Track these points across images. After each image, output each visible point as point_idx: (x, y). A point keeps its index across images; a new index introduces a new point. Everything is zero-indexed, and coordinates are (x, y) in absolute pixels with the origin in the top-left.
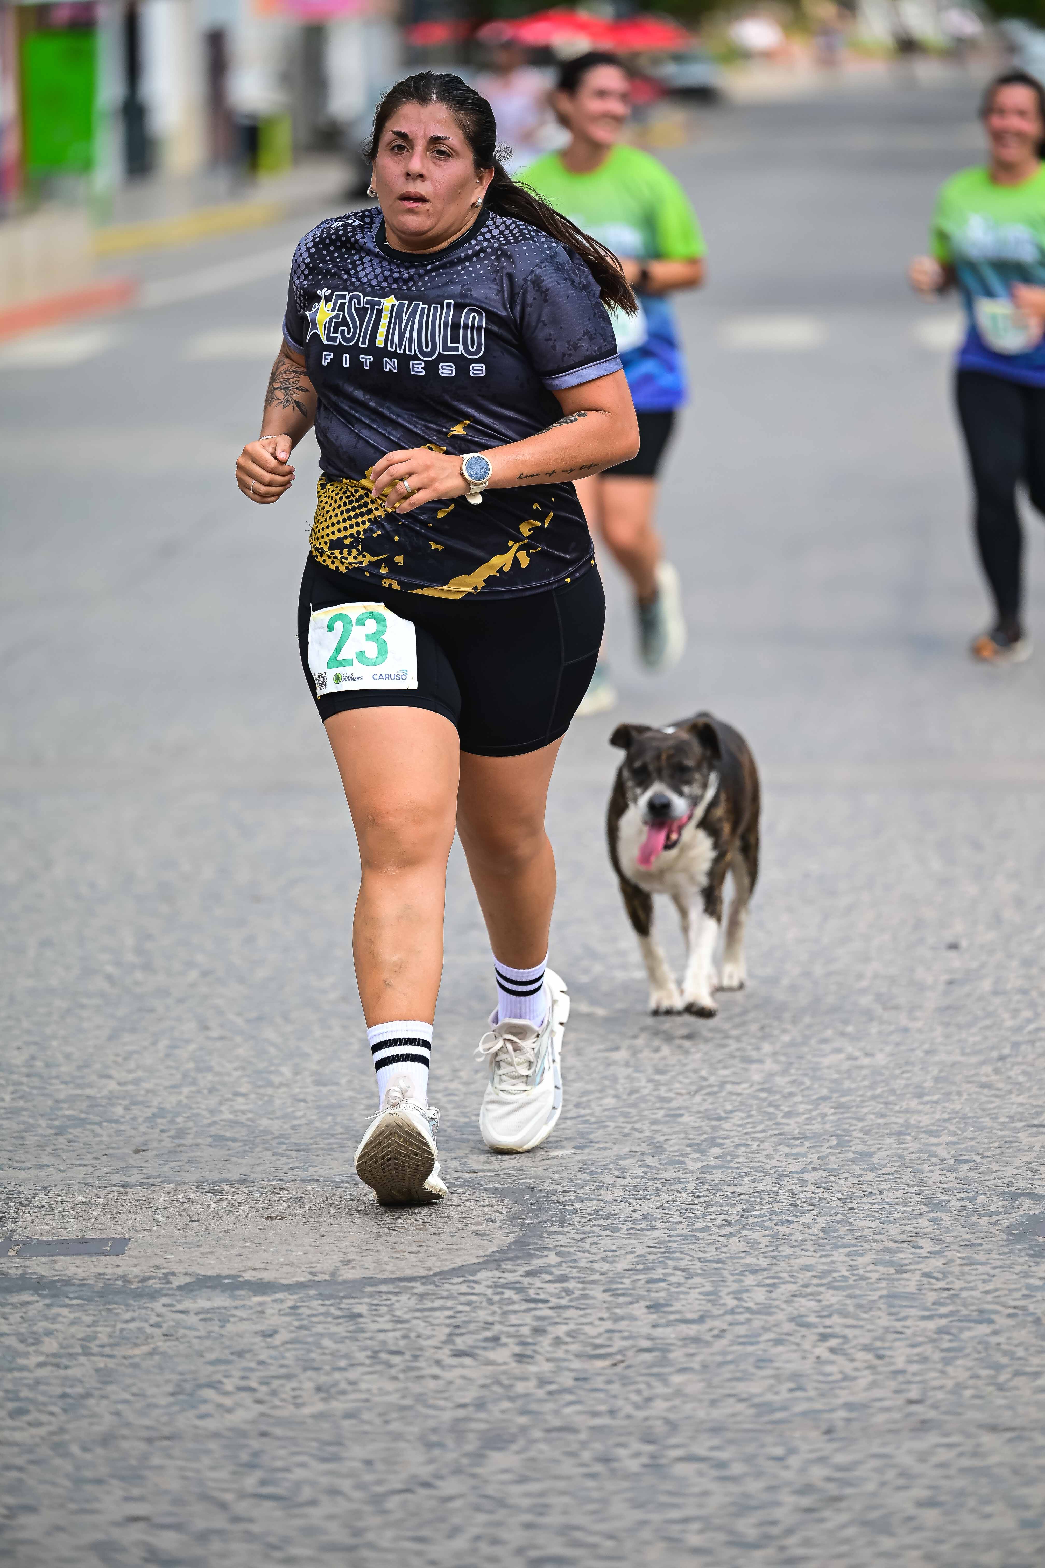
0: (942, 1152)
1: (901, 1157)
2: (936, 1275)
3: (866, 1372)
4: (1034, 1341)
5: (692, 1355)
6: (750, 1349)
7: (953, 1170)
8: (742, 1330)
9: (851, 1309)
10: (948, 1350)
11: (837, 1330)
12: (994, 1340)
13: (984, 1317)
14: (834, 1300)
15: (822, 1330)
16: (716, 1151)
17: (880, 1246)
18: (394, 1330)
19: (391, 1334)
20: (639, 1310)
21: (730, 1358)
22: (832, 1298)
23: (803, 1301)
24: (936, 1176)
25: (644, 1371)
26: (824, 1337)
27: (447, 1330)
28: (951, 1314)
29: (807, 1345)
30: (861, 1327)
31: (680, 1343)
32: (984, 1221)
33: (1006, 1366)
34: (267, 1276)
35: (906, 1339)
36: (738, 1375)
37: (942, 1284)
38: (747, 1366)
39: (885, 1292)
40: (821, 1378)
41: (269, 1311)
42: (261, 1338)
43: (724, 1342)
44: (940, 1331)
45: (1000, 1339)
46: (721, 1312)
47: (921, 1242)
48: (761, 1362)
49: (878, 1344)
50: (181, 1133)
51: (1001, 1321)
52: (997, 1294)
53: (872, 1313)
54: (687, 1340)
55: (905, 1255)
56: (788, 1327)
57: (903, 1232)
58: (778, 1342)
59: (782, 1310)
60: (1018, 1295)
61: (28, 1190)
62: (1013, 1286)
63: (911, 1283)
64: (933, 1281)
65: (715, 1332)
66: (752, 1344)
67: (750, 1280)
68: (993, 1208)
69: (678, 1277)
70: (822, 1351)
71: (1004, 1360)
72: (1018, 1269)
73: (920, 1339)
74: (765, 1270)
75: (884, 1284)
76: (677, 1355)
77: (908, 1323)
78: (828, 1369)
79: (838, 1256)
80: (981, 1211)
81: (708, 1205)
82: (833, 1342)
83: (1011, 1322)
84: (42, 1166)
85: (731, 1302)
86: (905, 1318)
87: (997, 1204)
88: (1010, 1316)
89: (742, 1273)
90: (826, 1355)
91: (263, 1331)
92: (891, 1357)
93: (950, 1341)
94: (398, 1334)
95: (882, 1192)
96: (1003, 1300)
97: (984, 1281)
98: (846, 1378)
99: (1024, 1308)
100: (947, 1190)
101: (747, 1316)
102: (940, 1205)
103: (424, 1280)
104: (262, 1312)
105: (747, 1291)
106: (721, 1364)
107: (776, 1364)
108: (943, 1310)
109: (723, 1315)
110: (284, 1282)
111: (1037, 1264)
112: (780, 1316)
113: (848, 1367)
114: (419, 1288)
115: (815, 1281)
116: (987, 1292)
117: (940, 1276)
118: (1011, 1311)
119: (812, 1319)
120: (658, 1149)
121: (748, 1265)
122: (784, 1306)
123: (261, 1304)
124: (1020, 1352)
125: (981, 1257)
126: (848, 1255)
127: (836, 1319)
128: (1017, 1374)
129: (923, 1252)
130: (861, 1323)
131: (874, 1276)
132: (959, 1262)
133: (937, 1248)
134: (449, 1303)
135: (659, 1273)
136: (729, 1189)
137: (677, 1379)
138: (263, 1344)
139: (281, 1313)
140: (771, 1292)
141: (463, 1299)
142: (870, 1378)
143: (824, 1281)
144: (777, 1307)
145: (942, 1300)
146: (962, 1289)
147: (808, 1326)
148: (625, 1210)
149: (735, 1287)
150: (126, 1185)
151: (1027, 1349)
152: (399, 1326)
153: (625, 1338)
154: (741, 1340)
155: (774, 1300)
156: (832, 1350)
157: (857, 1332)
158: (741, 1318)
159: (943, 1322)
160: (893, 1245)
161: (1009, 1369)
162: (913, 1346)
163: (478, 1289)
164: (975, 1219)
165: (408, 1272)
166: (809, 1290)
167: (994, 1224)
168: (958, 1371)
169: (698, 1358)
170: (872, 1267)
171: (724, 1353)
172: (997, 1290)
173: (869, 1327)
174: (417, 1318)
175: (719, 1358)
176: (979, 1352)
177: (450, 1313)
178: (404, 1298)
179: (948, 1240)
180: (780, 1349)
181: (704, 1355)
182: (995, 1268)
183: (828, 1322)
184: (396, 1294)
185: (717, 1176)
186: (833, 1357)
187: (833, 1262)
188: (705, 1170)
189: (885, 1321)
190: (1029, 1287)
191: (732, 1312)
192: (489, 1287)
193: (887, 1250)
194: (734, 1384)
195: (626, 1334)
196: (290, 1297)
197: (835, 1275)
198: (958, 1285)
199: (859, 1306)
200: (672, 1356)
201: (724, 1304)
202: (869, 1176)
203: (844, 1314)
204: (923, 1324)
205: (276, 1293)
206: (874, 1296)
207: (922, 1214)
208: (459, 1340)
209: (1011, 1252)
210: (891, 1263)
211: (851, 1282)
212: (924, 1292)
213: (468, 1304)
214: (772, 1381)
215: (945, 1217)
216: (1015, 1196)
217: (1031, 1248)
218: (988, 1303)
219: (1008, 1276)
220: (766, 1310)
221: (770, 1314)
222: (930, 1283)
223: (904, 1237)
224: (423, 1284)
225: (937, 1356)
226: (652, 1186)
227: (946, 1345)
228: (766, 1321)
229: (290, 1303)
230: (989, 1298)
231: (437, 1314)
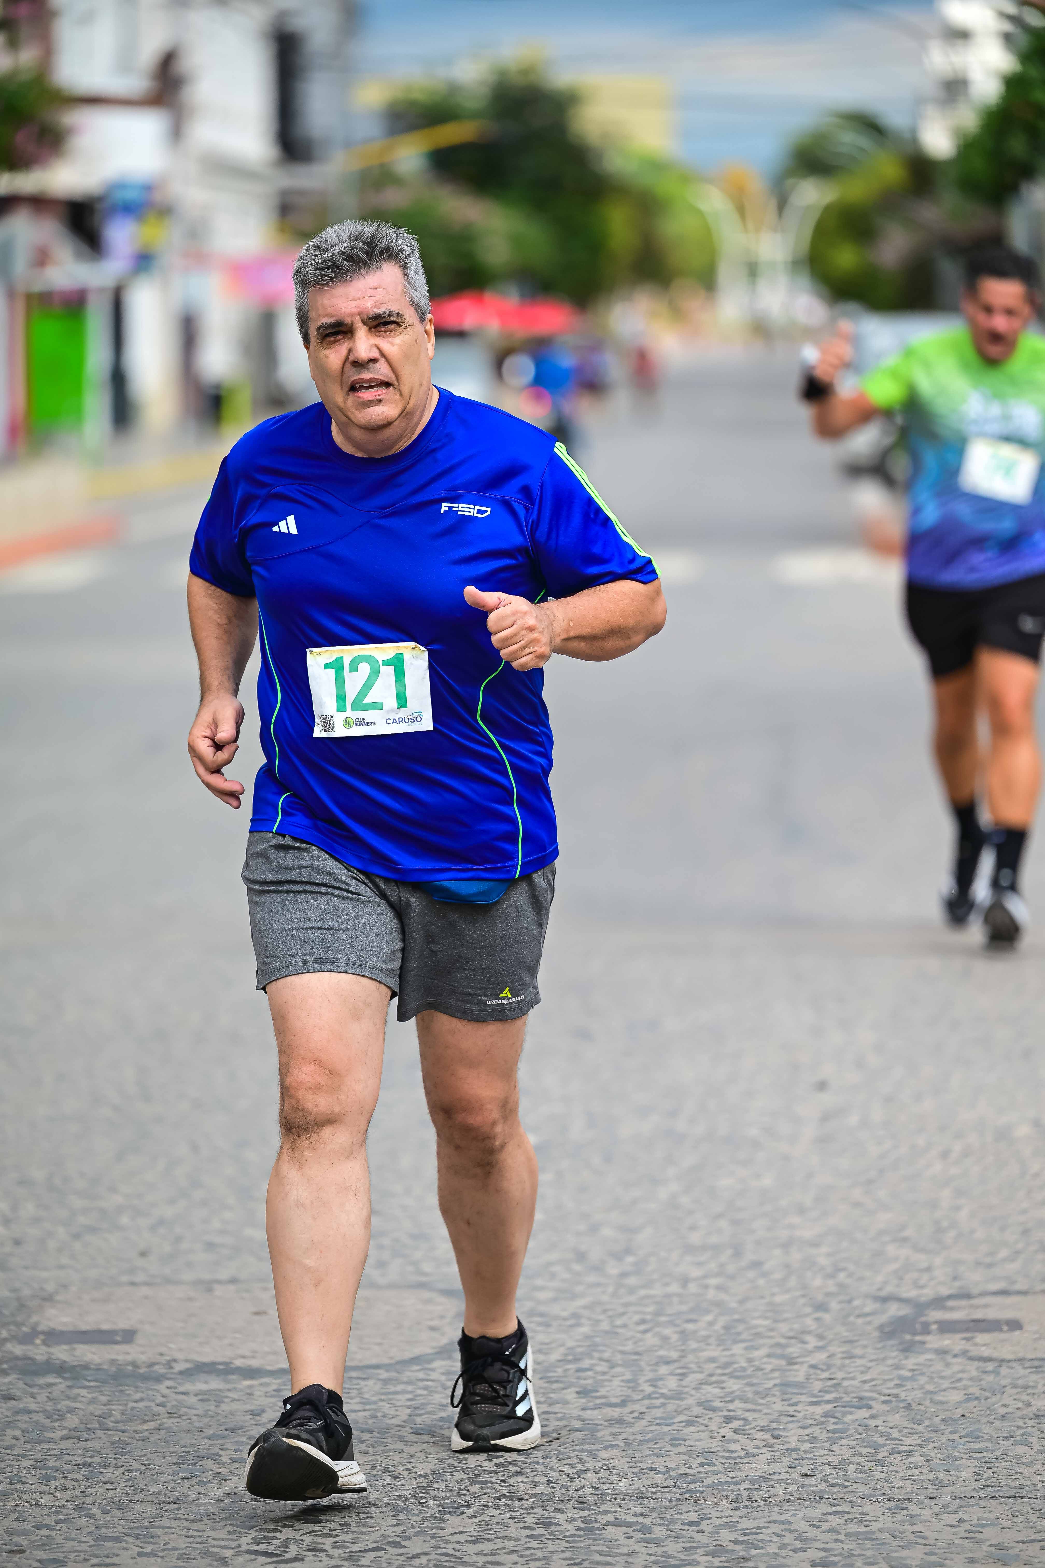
0: (823, 1261)
1: (787, 1266)
2: (820, 1366)
3: (764, 1450)
4: (906, 1424)
5: (617, 1434)
6: (666, 1429)
7: (832, 1276)
8: (658, 1413)
9: (750, 1395)
10: (834, 1431)
11: (739, 1413)
12: (873, 1423)
13: (863, 1403)
14: (735, 1387)
15: (726, 1413)
16: (630, 1259)
17: (773, 1341)
18: (364, 1410)
19: (361, 1414)
20: (570, 1395)
21: (648, 1437)
22: (734, 1385)
23: (709, 1388)
24: (818, 1282)
25: (577, 1448)
26: (728, 1420)
27: (408, 1411)
28: (835, 1400)
29: (713, 1426)
30: (760, 1411)
31: (606, 1424)
32: (860, 1321)
33: (884, 1445)
34: (255, 1363)
35: (799, 1421)
36: (656, 1451)
37: (826, 1375)
38: (664, 1444)
39: (777, 1381)
40: (727, 1455)
41: (257, 1393)
42: (251, 1417)
43: (644, 1423)
44: (826, 1415)
45: (878, 1422)
46: (640, 1397)
47: (808, 1338)
48: (676, 1441)
49: (774, 1426)
50: (179, 1239)
51: (878, 1407)
52: (873, 1383)
53: (768, 1399)
54: (612, 1422)
55: (794, 1350)
56: (697, 1410)
57: (791, 1330)
58: (689, 1423)
59: (692, 1396)
60: (891, 1384)
61: (50, 1287)
62: (887, 1377)
63: (800, 1373)
64: (819, 1372)
65: (636, 1414)
66: (667, 1425)
67: (663, 1370)
68: (867, 1309)
69: (602, 1367)
70: (726, 1431)
71: (882, 1441)
72: (890, 1362)
73: (810, 1422)
74: (675, 1361)
75: (776, 1374)
76: (604, 1434)
77: (798, 1408)
78: (733, 1447)
79: (738, 1349)
80: (857, 1312)
81: (627, 1305)
82: (736, 1424)
83: (886, 1408)
84: (61, 1267)
85: (648, 1389)
86: (796, 1404)
87: (870, 1307)
88: (884, 1402)
89: (657, 1364)
90: (730, 1435)
91: (252, 1411)
92: (786, 1437)
93: (835, 1423)
94: (367, 1414)
95: (773, 1295)
96: (878, 1388)
97: (862, 1373)
98: (747, 1455)
99: (896, 1396)
100: (828, 1294)
101: (662, 1400)
102: (821, 1307)
103: (387, 1367)
104: (251, 1394)
105: (661, 1379)
106: (641, 1442)
107: (688, 1443)
108: (828, 1397)
109: (642, 1399)
110: (269, 1368)
111: (906, 1358)
112: (690, 1401)
113: (749, 1446)
114: (384, 1375)
115: (719, 1371)
116: (865, 1382)
117: (824, 1367)
118: (886, 1398)
119: (717, 1404)
120: (581, 1256)
121: (661, 1357)
122: (693, 1392)
123: (250, 1387)
124: (895, 1434)
125: (858, 1351)
126: (746, 1349)
127: (737, 1404)
128: (892, 1452)
129: (810, 1347)
130: (759, 1407)
131: (769, 1367)
132: (840, 1356)
133: (820, 1344)
134: (410, 1388)
135: (586, 1363)
136: (643, 1292)
137: (604, 1455)
138: (253, 1422)
139: (267, 1395)
140: (681, 1380)
141: (421, 1384)
142: (769, 1455)
143: (727, 1371)
144: (687, 1393)
145: (827, 1388)
146: (844, 1379)
147: (714, 1410)
148: (556, 1309)
149: (650, 1376)
150: (133, 1284)
151: (900, 1431)
152: (367, 1407)
153: (558, 1419)
154: (658, 1421)
155: (685, 1387)
156: (735, 1431)
157: (756, 1415)
158: (658, 1402)
159: (829, 1407)
160: (783, 1341)
161: (886, 1448)
162: (804, 1428)
163: (434, 1376)
164: (852, 1319)
165: (374, 1361)
166: (714, 1379)
167: (869, 1323)
168: (843, 1450)
169: (621, 1437)
170: (765, 1360)
171: (644, 1433)
172: (873, 1380)
173: (766, 1411)
174: (383, 1400)
175: (639, 1437)
176: (860, 1434)
177: (410, 1396)
178: (370, 1383)
179: (831, 1336)
180: (692, 1429)
181: (627, 1433)
182: (871, 1361)
183: (731, 1406)
184: (364, 1379)
185: (632, 1281)
186: (736, 1437)
187: (733, 1355)
188: (624, 1275)
189: (779, 1406)
190: (900, 1377)
191: (649, 1397)
192: (443, 1374)
193: (778, 1345)
194: (653, 1459)
195: (560, 1415)
196: (274, 1381)
197: (736, 1366)
198: (840, 1375)
199: (757, 1393)
200: (599, 1434)
201: (642, 1391)
202: (761, 1282)
203: (745, 1401)
204: (811, 1409)
205: (261, 1377)
206: (770, 1384)
207: (807, 1315)
208: (418, 1420)
209: (883, 1347)
210: (782, 1357)
211: (749, 1372)
212: (810, 1381)
213: (425, 1388)
214: (686, 1458)
215: (827, 1317)
216: (885, 1300)
217: (901, 1343)
218: (866, 1391)
219: (882, 1368)
220: (678, 1395)
221: (682, 1399)
222: (815, 1374)
223: (791, 1334)
224: (387, 1371)
225: (824, 1436)
226: (579, 1289)
227: (832, 1427)
228: (679, 1406)
229: (274, 1387)
230: (867, 1387)
231: (399, 1397)
